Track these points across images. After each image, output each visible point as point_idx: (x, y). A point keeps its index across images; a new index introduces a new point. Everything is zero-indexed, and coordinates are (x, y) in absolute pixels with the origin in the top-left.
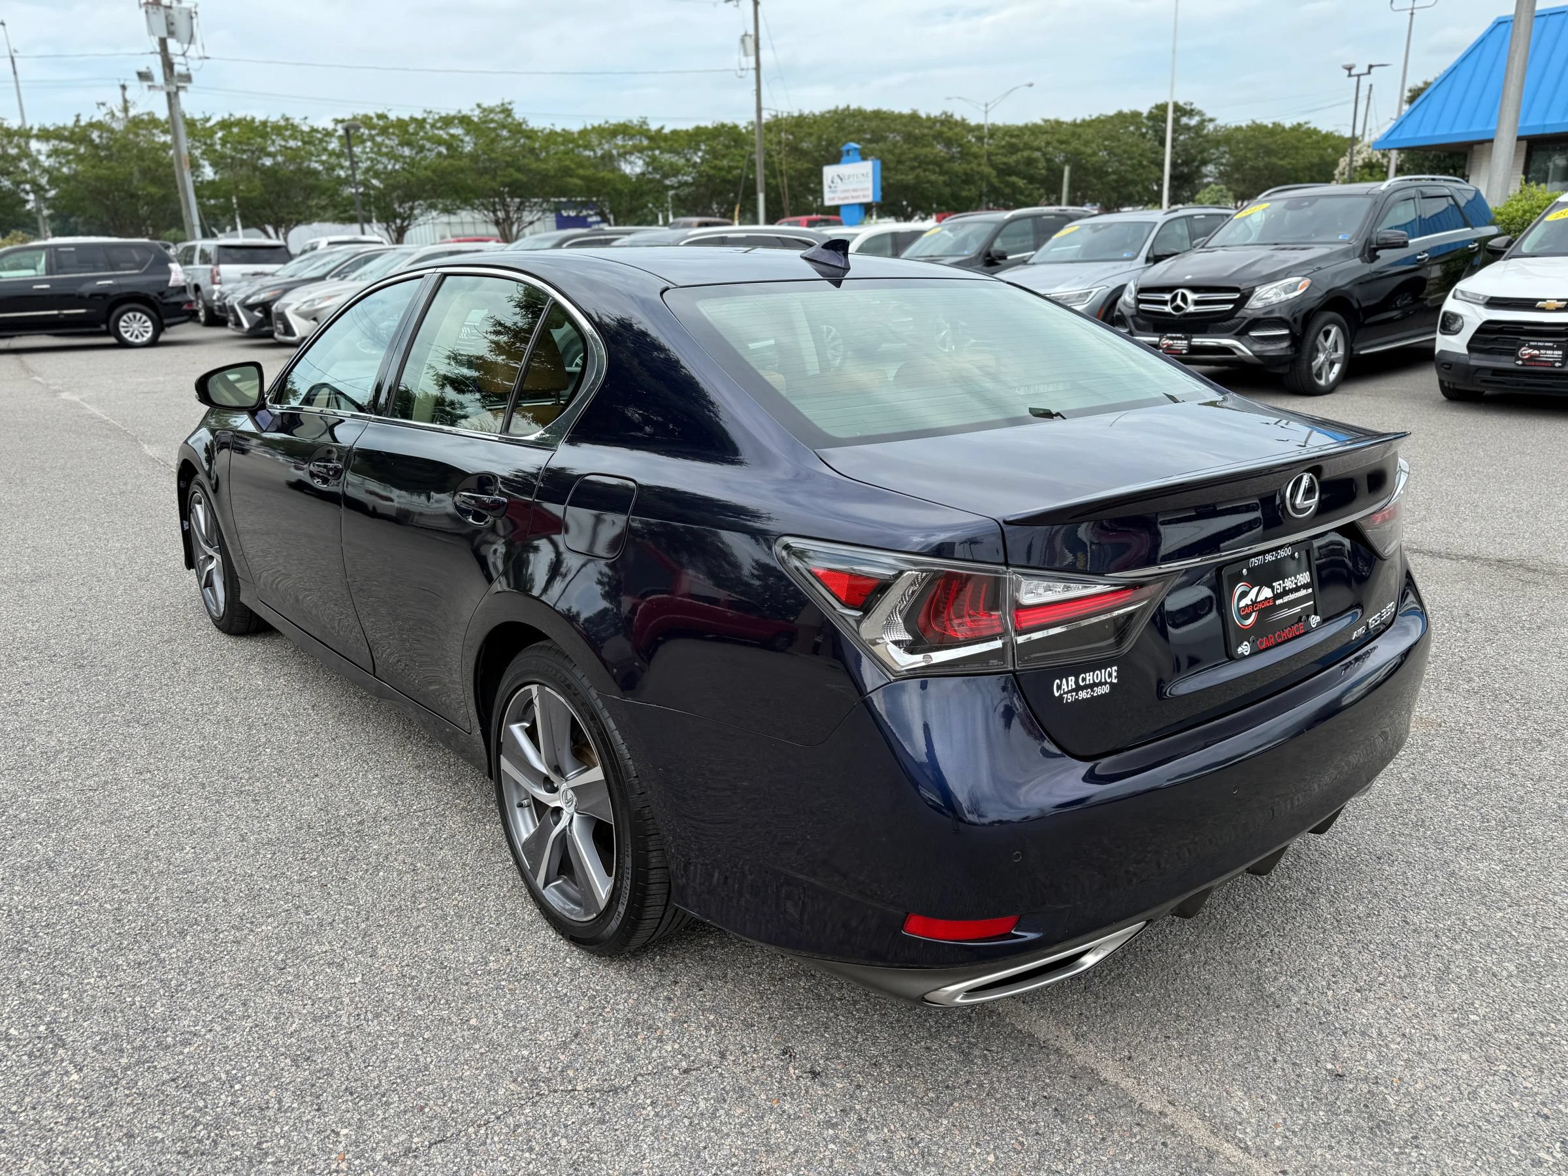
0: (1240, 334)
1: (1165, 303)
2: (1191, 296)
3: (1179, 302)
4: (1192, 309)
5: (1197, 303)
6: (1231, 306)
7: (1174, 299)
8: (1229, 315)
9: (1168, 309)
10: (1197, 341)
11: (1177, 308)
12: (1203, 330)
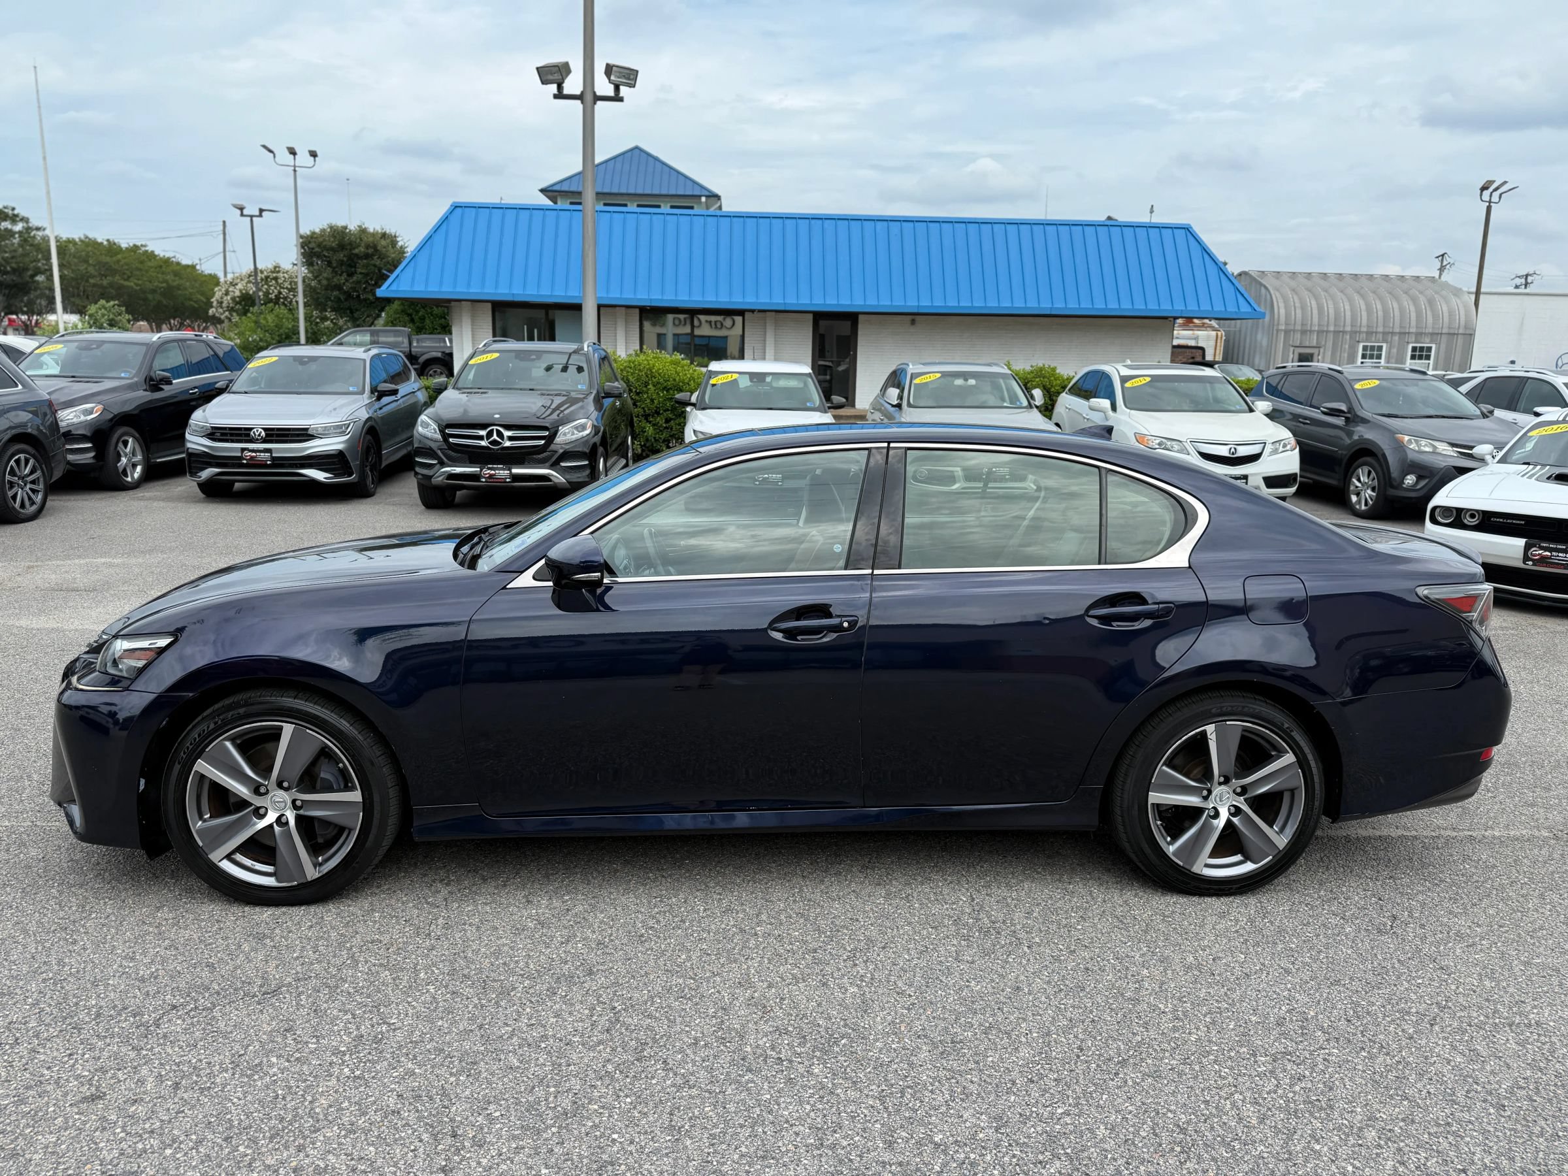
0: (554, 465)
1: (481, 438)
2: (507, 433)
3: (495, 437)
4: (508, 444)
5: (511, 438)
6: (543, 442)
7: (490, 434)
8: (543, 449)
9: (483, 443)
10: (515, 471)
11: (494, 443)
12: (521, 462)
